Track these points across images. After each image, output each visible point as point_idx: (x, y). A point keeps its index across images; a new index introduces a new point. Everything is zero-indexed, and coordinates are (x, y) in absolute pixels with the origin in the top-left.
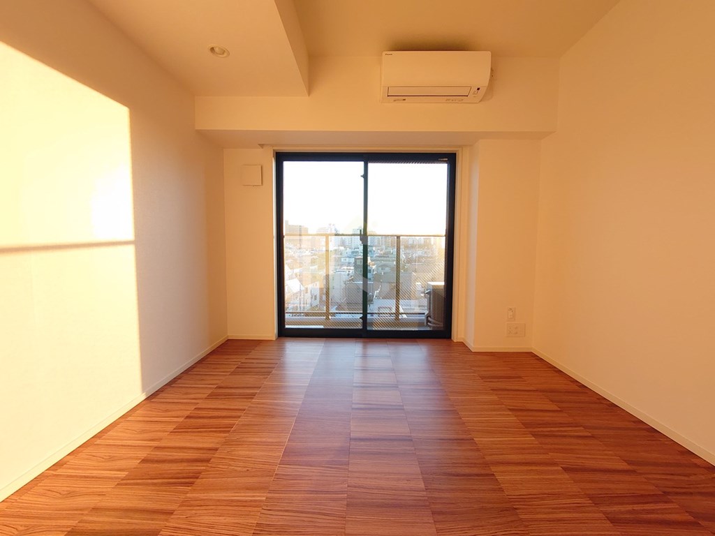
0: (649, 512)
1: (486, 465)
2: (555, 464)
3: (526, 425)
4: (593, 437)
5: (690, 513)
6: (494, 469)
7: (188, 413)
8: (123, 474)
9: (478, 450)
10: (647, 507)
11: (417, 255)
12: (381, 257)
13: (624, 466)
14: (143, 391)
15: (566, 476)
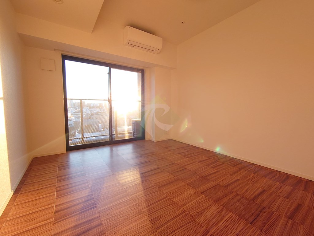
0: (216, 164)
1: (183, 167)
2: (196, 162)
3: (184, 156)
4: (198, 155)
5: (222, 162)
6: (185, 167)
9: (178, 165)
10: (216, 163)
11: (96, 111)
12: (76, 113)
13: (207, 158)
15: (199, 163)
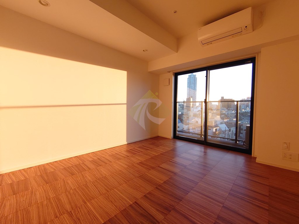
7: (131, 149)
8: (111, 154)
14: (127, 142)
